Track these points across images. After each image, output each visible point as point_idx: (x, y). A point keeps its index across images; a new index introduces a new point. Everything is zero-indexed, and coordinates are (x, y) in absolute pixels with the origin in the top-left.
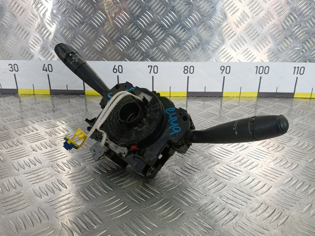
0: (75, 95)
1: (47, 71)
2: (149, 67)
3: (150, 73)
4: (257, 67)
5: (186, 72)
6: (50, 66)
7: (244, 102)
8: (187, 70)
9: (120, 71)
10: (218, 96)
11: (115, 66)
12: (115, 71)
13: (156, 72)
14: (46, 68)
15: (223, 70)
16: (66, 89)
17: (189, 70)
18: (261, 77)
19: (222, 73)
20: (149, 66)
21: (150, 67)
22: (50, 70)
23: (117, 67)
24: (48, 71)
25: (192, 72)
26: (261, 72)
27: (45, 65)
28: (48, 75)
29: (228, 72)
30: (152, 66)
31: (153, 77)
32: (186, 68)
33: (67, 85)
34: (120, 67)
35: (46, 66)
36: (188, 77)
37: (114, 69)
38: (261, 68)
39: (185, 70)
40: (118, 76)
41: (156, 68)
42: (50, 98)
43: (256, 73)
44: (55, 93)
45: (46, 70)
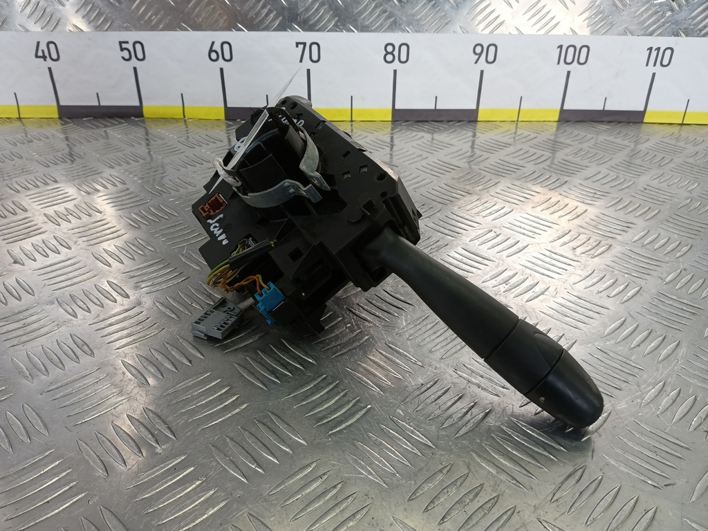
0: (121, 117)
1: (45, 60)
2: (297, 46)
3: (301, 61)
4: (561, 47)
5: (389, 58)
6: (52, 46)
7: (526, 133)
8: (392, 53)
9: (227, 56)
10: (466, 118)
11: (213, 43)
12: (214, 56)
13: (315, 57)
14: (43, 51)
15: (480, 55)
16: (97, 104)
17: (396, 53)
18: (569, 73)
19: (476, 62)
20: (297, 44)
21: (301, 47)
22: (54, 56)
23: (217, 47)
24: (48, 59)
25: (403, 58)
26: (569, 59)
27: (38, 43)
28: (50, 69)
29: (491, 58)
30: (304, 44)
31: (308, 71)
33: (97, 94)
34: (226, 47)
35: (43, 46)
36: (395, 72)
37: (211, 51)
38: (571, 50)
39: (387, 53)
40: (222, 70)
41: (315, 48)
42: (59, 127)
43: (559, 63)
44: (70, 114)
45: (44, 57)
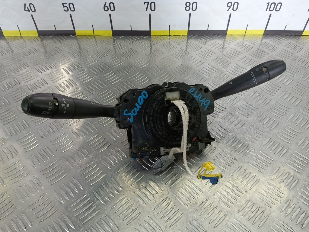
0: (65, 35)
1: (29, 12)
2: (145, 4)
3: (146, 10)
4: (268, 3)
5: (188, 8)
6: (31, 5)
8: (189, 6)
9: (112, 9)
10: (222, 34)
11: (106, 3)
12: (106, 9)
13: (153, 9)
14: (28, 8)
15: (230, 7)
16: (55, 30)
17: (191, 6)
18: (271, 15)
19: (228, 10)
20: (145, 3)
22: (33, 10)
23: (107, 5)
24: (30, 11)
25: (194, 8)
26: (271, 9)
27: (25, 4)
28: (32, 15)
29: (235, 8)
30: (148, 3)
31: (150, 15)
32: (188, 4)
33: (54, 25)
34: (112, 5)
35: (27, 6)
36: (190, 14)
37: (105, 6)
38: (273, 5)
39: (187, 6)
40: (110, 15)
41: (153, 4)
43: (266, 11)
44: (43, 34)
45: (29, 10)
